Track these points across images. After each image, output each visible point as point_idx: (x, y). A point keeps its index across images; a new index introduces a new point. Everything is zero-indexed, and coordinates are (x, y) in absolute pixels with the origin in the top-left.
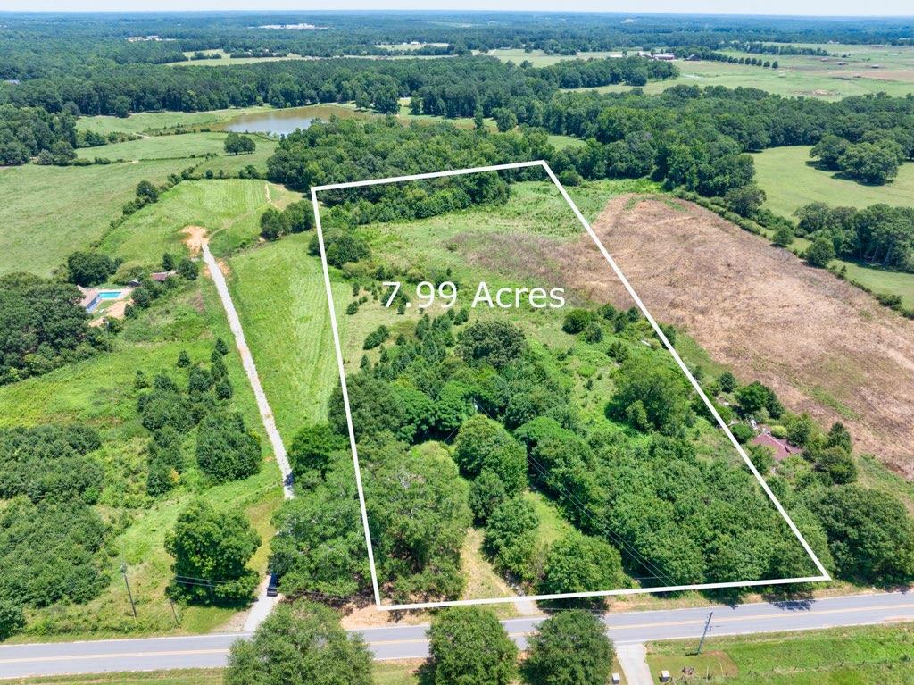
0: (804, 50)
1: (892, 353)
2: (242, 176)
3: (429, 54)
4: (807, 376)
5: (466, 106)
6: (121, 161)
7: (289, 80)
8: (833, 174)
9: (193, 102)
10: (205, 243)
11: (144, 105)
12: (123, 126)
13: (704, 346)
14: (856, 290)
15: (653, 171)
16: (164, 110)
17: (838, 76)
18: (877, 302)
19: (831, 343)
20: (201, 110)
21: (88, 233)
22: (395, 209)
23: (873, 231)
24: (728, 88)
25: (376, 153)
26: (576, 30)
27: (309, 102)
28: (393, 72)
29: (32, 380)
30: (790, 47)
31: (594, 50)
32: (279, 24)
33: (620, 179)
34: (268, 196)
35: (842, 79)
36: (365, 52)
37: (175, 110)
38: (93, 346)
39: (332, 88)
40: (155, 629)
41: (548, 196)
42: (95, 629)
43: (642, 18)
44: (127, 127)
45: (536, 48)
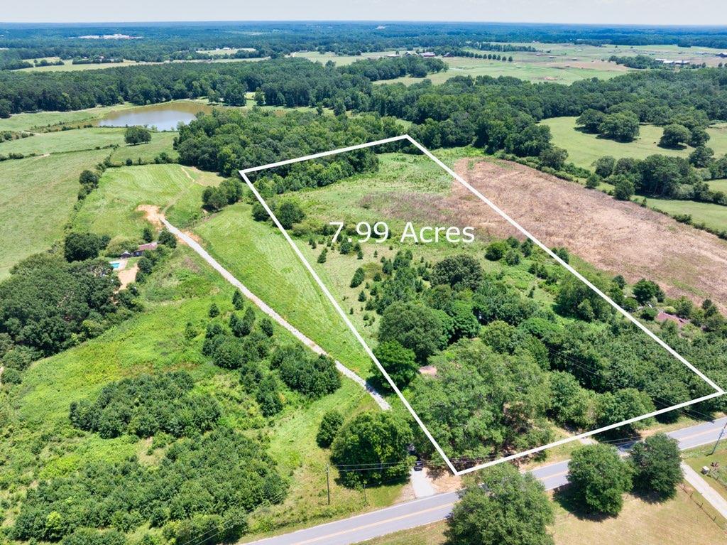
0: (520, 48)
1: (704, 253)
2: (157, 162)
3: (244, 57)
4: (663, 273)
5: (301, 98)
6: (33, 155)
7: (146, 82)
8: (596, 135)
9: (67, 103)
10: (162, 217)
11: (21, 106)
12: (8, 125)
13: (587, 260)
14: (658, 214)
15: (474, 140)
16: (40, 110)
17: (554, 66)
18: (675, 220)
19: (664, 250)
20: (74, 109)
21: (55, 217)
22: (301, 180)
23: (654, 173)
24: (493, 77)
25: (273, 137)
26: (347, 35)
27: (164, 99)
28: (231, 72)
29: (90, 342)
30: (509, 45)
31: (371, 51)
32: (96, 34)
33: (452, 147)
34: (189, 176)
35: (558, 68)
36: (190, 57)
37: (51, 110)
38: (129, 308)
39: (183, 87)
40: (350, 510)
41: (407, 163)
42: (305, 520)
43: (390, 25)
44: (13, 126)
45: (327, 50)
